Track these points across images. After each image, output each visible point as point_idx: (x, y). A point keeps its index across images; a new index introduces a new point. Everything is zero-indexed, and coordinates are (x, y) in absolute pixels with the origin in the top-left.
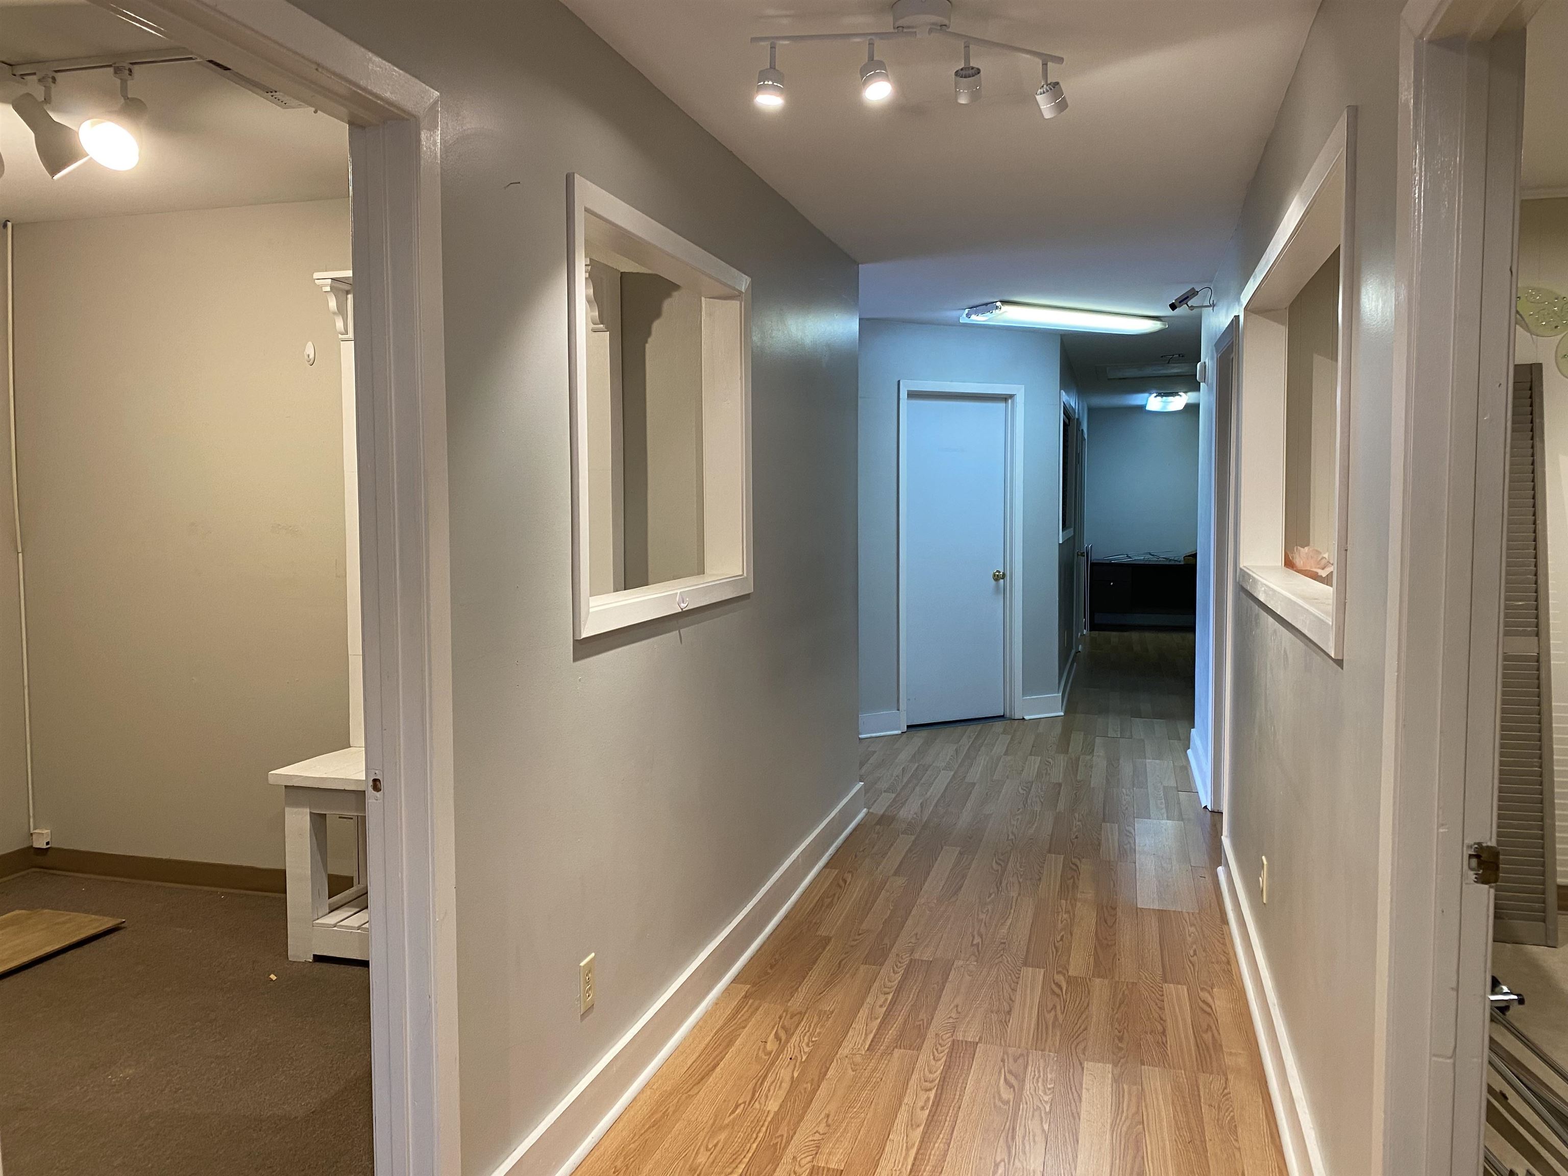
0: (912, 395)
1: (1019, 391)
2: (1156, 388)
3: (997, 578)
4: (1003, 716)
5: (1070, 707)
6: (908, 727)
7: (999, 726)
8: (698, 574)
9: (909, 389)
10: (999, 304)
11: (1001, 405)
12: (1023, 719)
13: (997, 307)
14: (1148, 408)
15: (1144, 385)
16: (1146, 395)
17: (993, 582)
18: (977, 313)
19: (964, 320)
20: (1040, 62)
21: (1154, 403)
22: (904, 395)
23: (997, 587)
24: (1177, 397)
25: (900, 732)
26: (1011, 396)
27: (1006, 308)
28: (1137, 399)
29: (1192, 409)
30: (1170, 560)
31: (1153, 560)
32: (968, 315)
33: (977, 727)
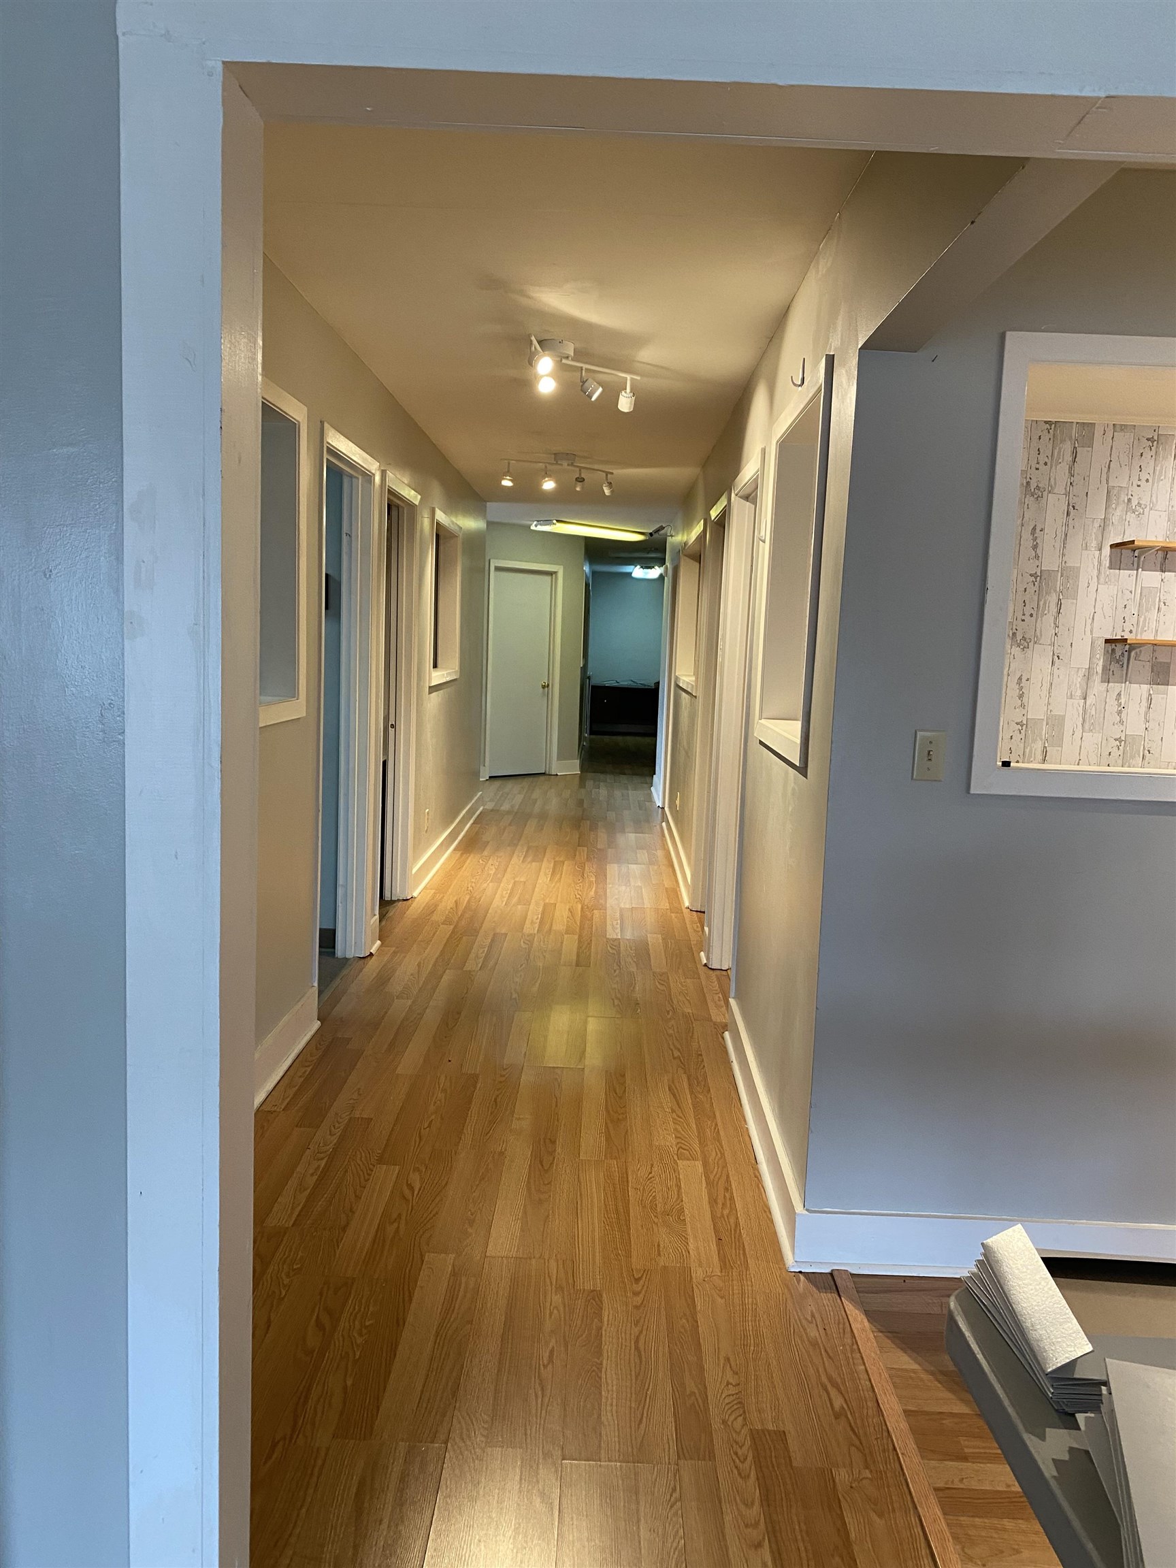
0: (498, 569)
1: (560, 570)
2: (639, 564)
3: (544, 687)
4: (544, 774)
5: (583, 768)
6: (490, 777)
7: (542, 778)
9: (496, 565)
10: (555, 521)
11: (548, 578)
12: (557, 775)
13: (554, 524)
14: (633, 575)
15: (632, 561)
16: (633, 567)
17: (541, 689)
18: (541, 525)
19: (533, 528)
20: (604, 474)
21: (638, 572)
22: (492, 569)
23: (543, 693)
24: (653, 569)
25: (484, 779)
26: (555, 573)
27: (559, 525)
28: (628, 569)
29: (662, 577)
30: (645, 685)
31: (634, 685)
32: (536, 526)
33: (531, 779)
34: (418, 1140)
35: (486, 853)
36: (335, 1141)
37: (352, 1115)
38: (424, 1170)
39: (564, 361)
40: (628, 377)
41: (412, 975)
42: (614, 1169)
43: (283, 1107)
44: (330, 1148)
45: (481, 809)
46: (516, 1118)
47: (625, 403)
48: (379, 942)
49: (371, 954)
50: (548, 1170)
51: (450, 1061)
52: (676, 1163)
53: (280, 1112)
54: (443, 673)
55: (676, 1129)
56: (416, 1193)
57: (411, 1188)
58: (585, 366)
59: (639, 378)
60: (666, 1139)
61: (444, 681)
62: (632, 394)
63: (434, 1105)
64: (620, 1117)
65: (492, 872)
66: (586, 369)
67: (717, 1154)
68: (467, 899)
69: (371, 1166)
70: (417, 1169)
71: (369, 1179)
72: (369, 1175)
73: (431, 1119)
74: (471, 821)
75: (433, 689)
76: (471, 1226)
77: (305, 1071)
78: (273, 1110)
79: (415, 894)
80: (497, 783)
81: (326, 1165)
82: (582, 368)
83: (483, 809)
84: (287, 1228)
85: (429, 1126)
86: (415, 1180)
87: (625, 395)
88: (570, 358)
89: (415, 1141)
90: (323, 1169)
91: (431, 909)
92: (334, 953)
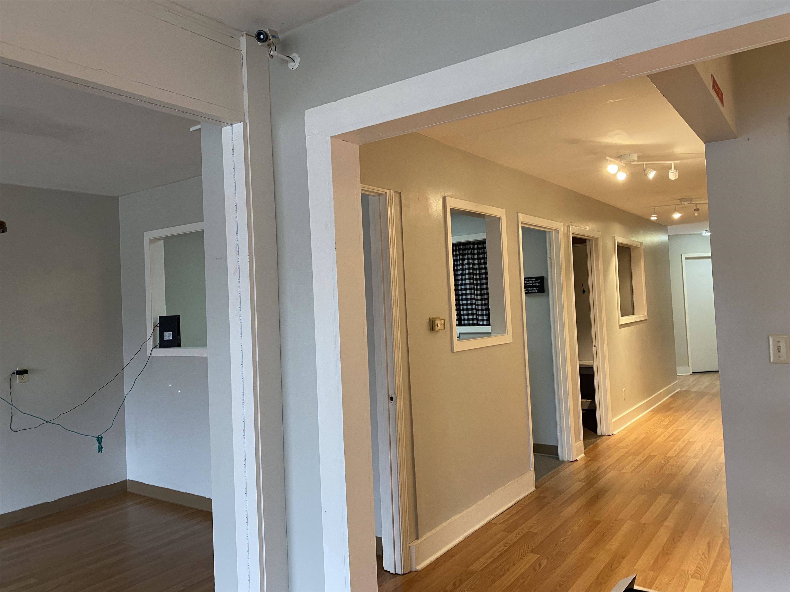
6: (693, 373)
8: (632, 315)
9: (686, 257)
19: (704, 234)
22: (684, 258)
25: (690, 374)
34: (555, 545)
35: (668, 413)
36: (516, 540)
37: (529, 530)
38: (550, 559)
39: (632, 163)
40: (672, 163)
41: (593, 471)
42: (650, 576)
43: (501, 522)
44: (512, 543)
45: (679, 389)
46: (610, 544)
47: (673, 175)
48: (583, 455)
49: (577, 460)
50: (613, 570)
51: (589, 513)
52: (688, 579)
53: (498, 524)
54: (632, 317)
55: (699, 563)
56: (542, 568)
57: (540, 565)
58: (645, 163)
59: (678, 162)
60: (690, 567)
61: (633, 321)
62: (676, 170)
63: (571, 531)
64: (669, 552)
65: (666, 424)
66: (646, 164)
67: (717, 579)
68: (643, 437)
69: (526, 553)
70: (547, 558)
71: (522, 559)
72: (524, 556)
73: (566, 538)
74: (669, 396)
75: (621, 326)
76: (559, 587)
77: (519, 509)
78: (496, 523)
79: (615, 433)
80: (697, 376)
81: (506, 549)
82: (643, 164)
83: (680, 390)
84: (477, 571)
85: (563, 541)
86: (544, 563)
87: (672, 172)
88: (636, 161)
89: (553, 546)
90: (505, 550)
91: (621, 440)
92: (558, 458)
